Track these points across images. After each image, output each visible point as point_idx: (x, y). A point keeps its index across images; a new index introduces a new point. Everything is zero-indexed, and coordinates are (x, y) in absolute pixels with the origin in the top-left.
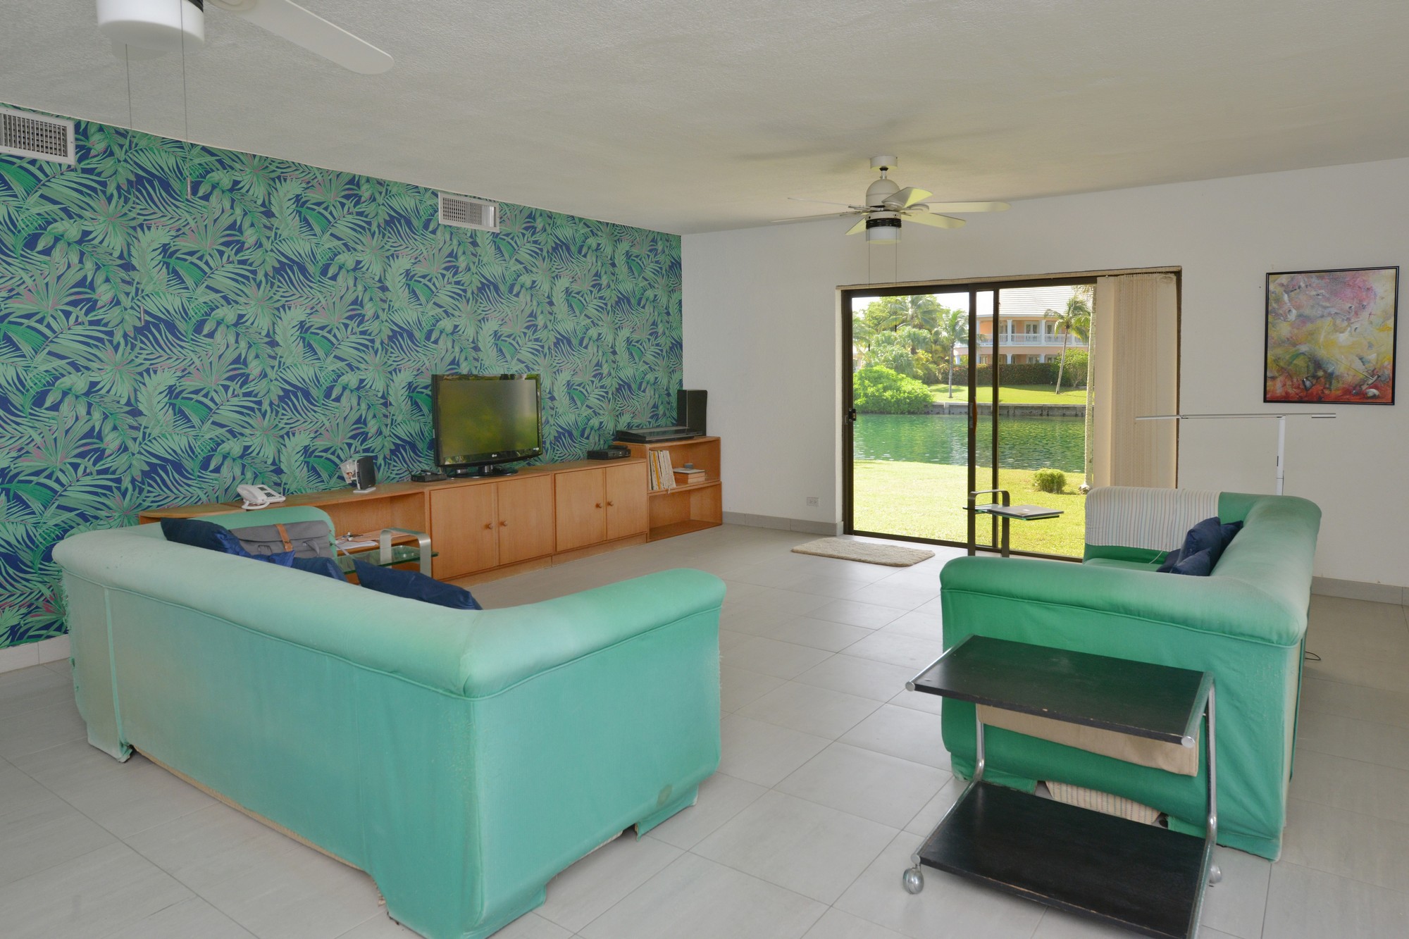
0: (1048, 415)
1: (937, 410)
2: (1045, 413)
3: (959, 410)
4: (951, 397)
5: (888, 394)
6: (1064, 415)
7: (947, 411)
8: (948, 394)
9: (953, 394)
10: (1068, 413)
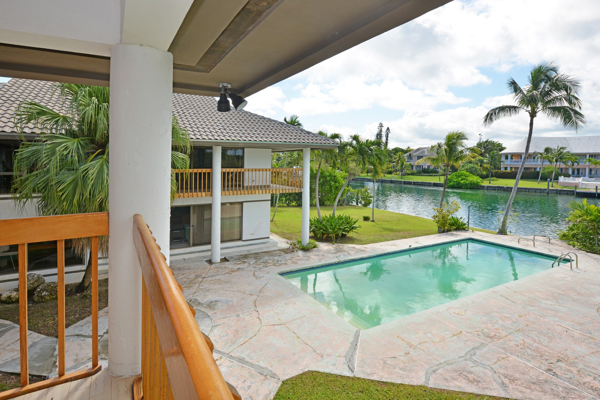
0: (528, 192)
1: (482, 188)
2: (527, 191)
3: (491, 188)
4: (490, 183)
5: (462, 182)
6: (536, 192)
7: (486, 188)
8: (489, 182)
9: (491, 182)
10: (537, 191)
